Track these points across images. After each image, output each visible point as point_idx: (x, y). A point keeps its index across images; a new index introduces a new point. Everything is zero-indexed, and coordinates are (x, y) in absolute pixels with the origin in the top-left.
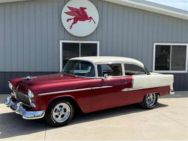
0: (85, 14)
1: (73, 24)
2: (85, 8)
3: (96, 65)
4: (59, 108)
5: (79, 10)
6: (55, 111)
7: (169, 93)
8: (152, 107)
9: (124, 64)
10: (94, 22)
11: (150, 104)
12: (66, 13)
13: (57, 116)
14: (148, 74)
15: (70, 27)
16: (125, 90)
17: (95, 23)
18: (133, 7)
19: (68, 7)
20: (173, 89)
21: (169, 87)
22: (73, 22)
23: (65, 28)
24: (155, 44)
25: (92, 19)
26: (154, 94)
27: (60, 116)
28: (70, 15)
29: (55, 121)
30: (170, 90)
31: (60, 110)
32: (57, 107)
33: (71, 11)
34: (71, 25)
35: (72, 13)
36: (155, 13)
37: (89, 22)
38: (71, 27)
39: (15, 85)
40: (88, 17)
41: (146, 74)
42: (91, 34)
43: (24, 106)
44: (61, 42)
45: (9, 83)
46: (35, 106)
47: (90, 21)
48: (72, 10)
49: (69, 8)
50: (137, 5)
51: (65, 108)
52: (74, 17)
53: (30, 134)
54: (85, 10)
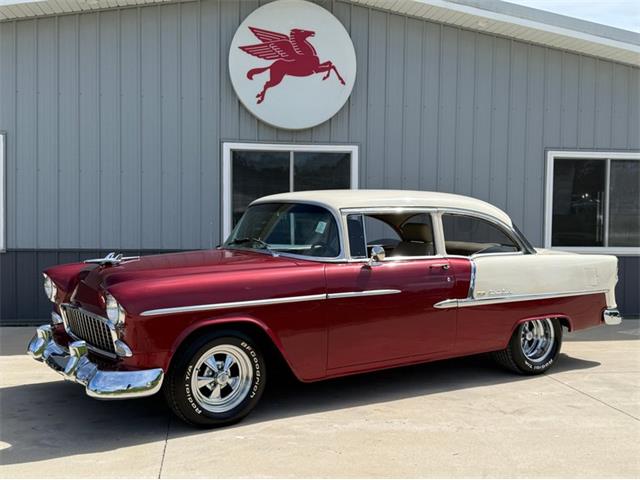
0: (309, 51)
1: (268, 85)
2: (310, 34)
3: (345, 217)
4: (212, 364)
5: (287, 38)
6: (201, 374)
7: (603, 319)
8: (543, 367)
9: (440, 215)
10: (340, 78)
11: (533, 357)
12: (243, 48)
13: (206, 392)
14: (527, 253)
15: (258, 96)
16: (447, 303)
17: (343, 83)
18: (474, 27)
19: (252, 29)
20: (615, 306)
21: (601, 297)
22: (269, 79)
23: (239, 102)
24: (552, 155)
25: (332, 70)
26: (549, 320)
27: (217, 392)
28: (258, 56)
29: (201, 408)
30: (606, 308)
31: (216, 370)
32: (207, 358)
33: (260, 42)
34: (263, 89)
35: (265, 48)
36: (551, 48)
37: (325, 78)
38: (262, 96)
39: (66, 285)
40: (321, 62)
41: (519, 250)
42: (330, 119)
43: (93, 357)
44: (227, 147)
45: (44, 280)
46: (129, 354)
47: (328, 75)
48: (263, 41)
49: (256, 34)
50: (488, 21)
51: (236, 365)
52: (270, 63)
53: (112, 452)
54: (309, 39)
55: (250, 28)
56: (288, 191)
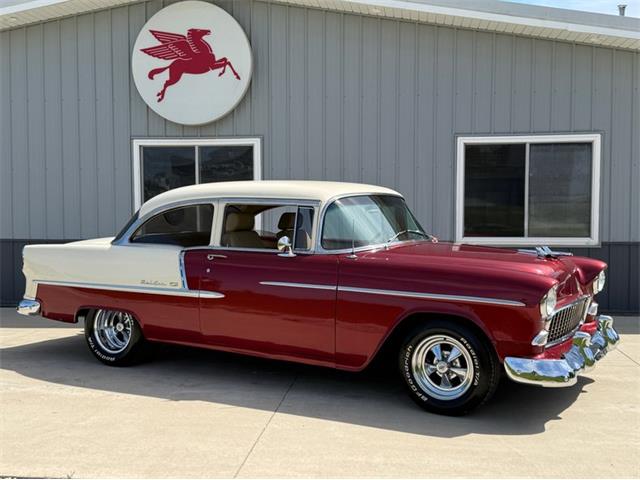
0: (205, 49)
1: (168, 84)
2: (206, 32)
5: (185, 38)
10: (236, 74)
12: (144, 51)
15: (159, 95)
17: (238, 78)
19: (153, 32)
22: (168, 78)
24: (462, 142)
25: (227, 66)
28: (157, 56)
33: (160, 44)
34: (163, 88)
35: (165, 49)
37: (221, 74)
38: (162, 94)
40: (217, 59)
47: (224, 72)
48: (163, 42)
49: (156, 36)
52: (169, 63)
54: (204, 38)
55: (151, 31)
56: (194, 183)
